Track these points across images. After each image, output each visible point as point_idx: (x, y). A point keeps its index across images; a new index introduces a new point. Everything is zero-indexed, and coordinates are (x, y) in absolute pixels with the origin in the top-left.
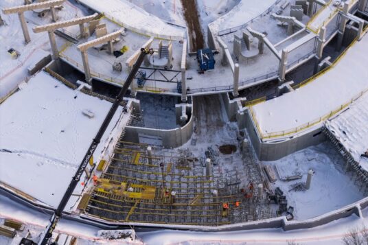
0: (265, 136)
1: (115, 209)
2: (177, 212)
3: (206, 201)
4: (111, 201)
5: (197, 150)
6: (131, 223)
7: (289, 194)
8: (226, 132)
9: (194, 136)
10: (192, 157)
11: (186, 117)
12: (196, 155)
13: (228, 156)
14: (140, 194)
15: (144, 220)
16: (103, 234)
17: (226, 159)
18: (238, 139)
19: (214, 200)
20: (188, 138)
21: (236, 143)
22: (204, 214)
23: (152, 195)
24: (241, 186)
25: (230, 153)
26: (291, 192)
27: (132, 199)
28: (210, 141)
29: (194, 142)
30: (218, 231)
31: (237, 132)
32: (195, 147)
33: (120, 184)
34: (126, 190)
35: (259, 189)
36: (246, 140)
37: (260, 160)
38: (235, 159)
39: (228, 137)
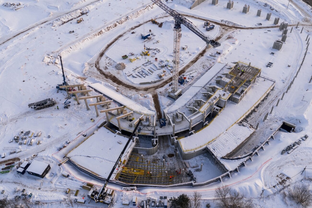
0: (184, 150)
1: (129, 179)
2: (152, 180)
3: (163, 176)
4: (127, 176)
5: (159, 156)
6: (135, 184)
7: (194, 173)
8: (170, 149)
9: (158, 151)
10: (158, 158)
11: (156, 143)
12: (159, 158)
13: (171, 158)
14: (139, 173)
15: (140, 183)
16: (124, 189)
17: (170, 159)
18: (174, 152)
19: (166, 175)
20: (156, 151)
21: (174, 153)
22: (162, 180)
23: (143, 173)
24: (176, 170)
26: (195, 172)
27: (135, 175)
28: (165, 153)
29: (159, 153)
30: (168, 187)
31: (174, 149)
32: (159, 155)
33: (131, 169)
34: (133, 171)
35: (183, 171)
36: (177, 152)
37: (183, 160)
38: (174, 159)
39: (171, 151)
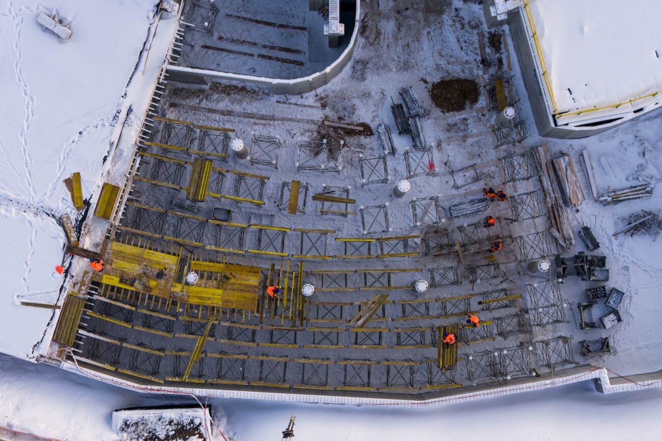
5: (366, 95)
7: (615, 243)
8: (450, 35)
11: (340, 29)
13: (455, 117)
14: (218, 292)
16: (126, 425)
17: (450, 127)
18: (483, 61)
21: (479, 74)
25: (460, 108)
27: (197, 309)
28: (406, 66)
29: (361, 68)
31: (481, 35)
32: (362, 86)
34: (179, 281)
38: (473, 127)
39: (458, 53)
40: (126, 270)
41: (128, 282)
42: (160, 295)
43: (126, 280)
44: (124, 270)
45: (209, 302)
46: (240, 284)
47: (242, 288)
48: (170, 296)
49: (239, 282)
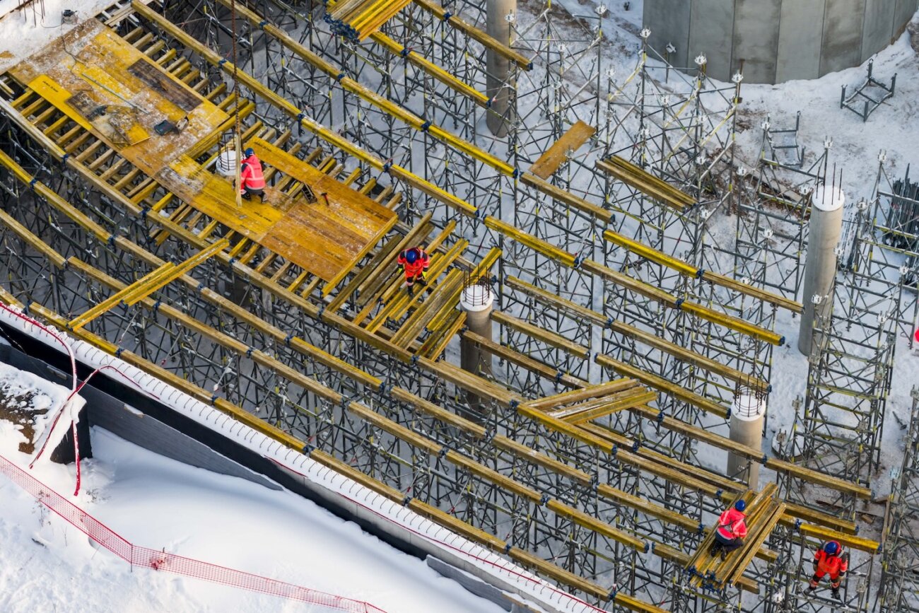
6: (88, 352)
9: (890, 59)
14: (275, 216)
20: (848, 56)
27: (204, 220)
29: (866, 100)
32: (852, 128)
40: (96, 89)
41: (85, 109)
42: (136, 162)
43: (84, 105)
44: (94, 86)
45: (238, 222)
46: (330, 222)
47: (331, 230)
48: (158, 175)
49: (332, 217)
